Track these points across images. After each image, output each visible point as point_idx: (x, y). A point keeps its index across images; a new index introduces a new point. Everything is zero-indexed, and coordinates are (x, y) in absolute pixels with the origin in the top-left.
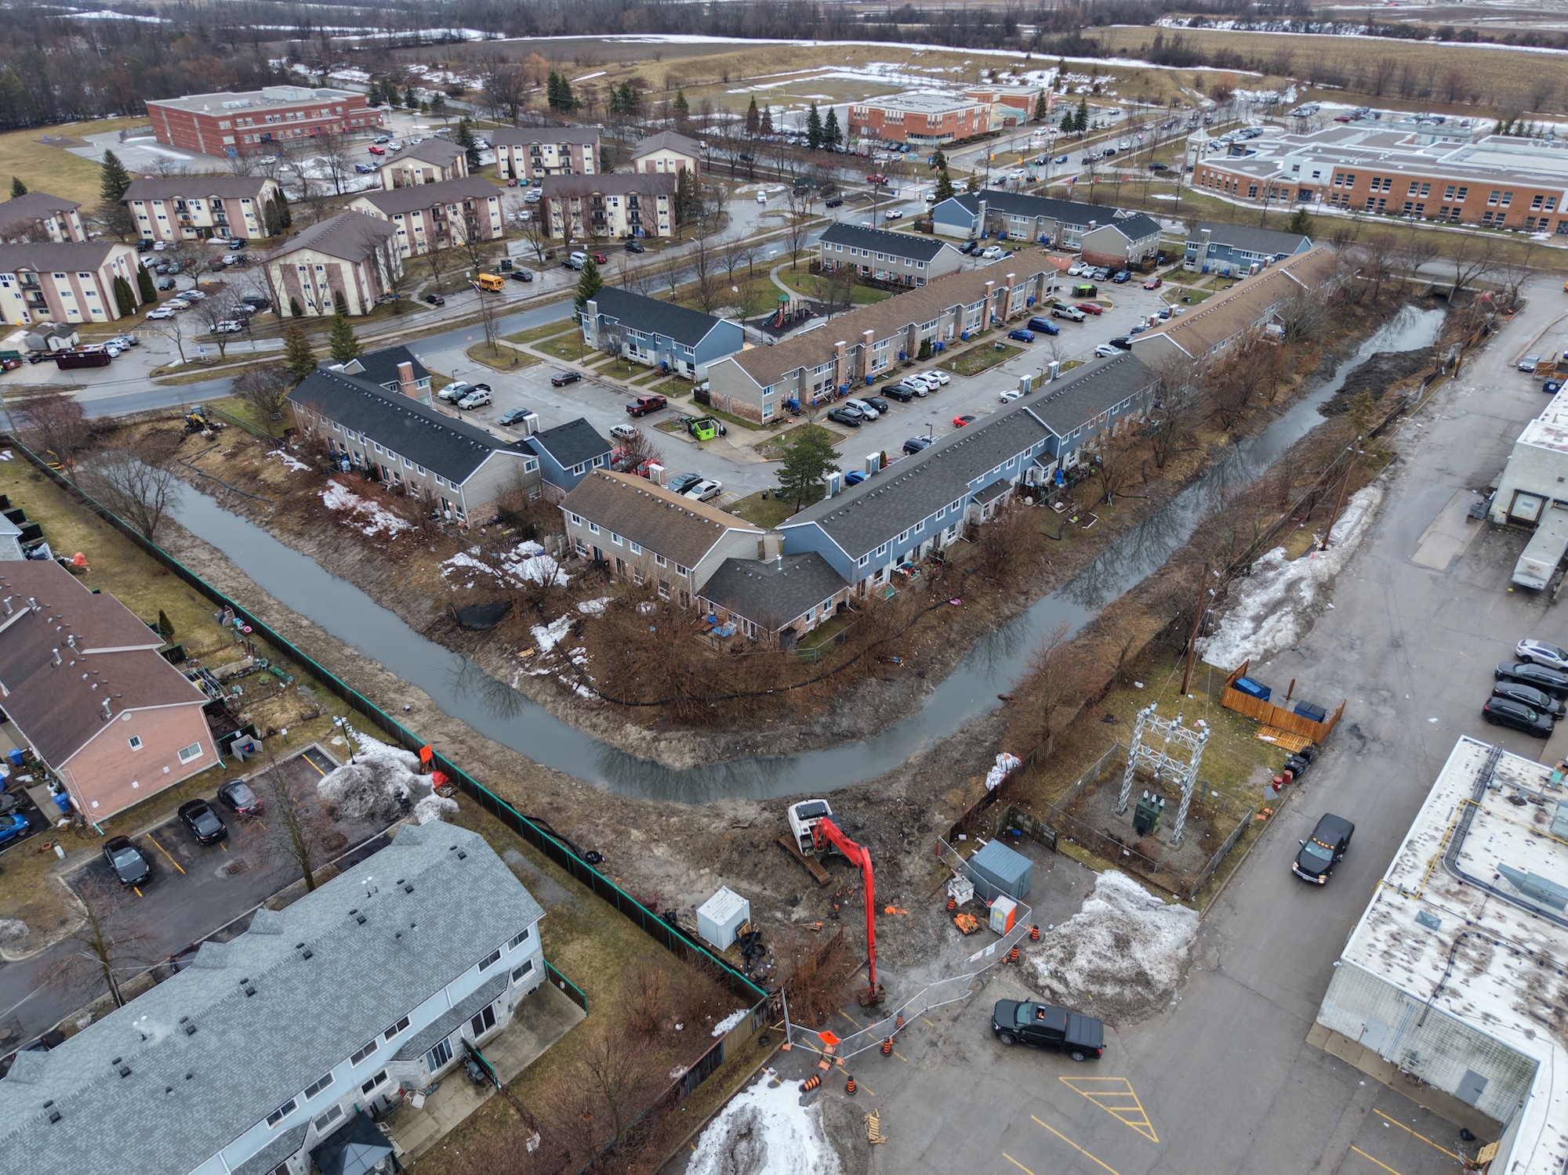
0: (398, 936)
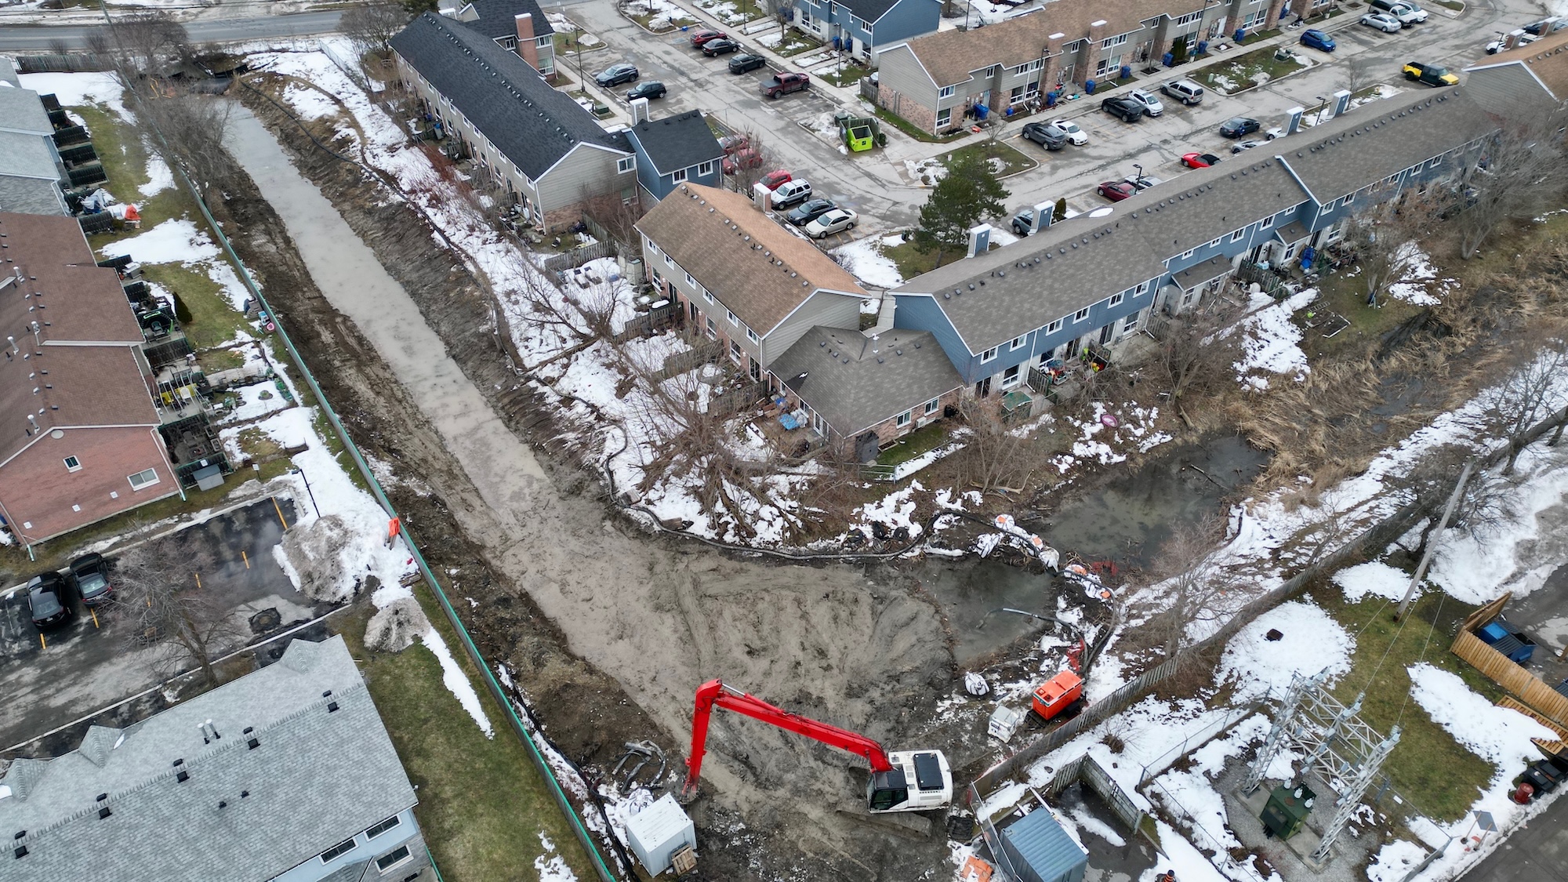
0: (223, 805)
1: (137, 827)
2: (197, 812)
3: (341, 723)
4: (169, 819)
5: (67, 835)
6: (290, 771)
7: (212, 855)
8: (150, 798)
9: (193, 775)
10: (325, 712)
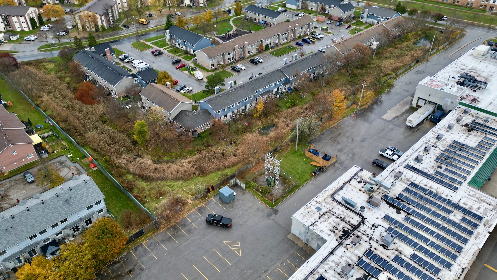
0: (66, 200)
1: (50, 205)
2: (61, 201)
3: (88, 185)
4: (56, 203)
5: (37, 207)
6: (79, 194)
7: (66, 208)
8: (52, 200)
9: (60, 196)
10: (85, 184)
